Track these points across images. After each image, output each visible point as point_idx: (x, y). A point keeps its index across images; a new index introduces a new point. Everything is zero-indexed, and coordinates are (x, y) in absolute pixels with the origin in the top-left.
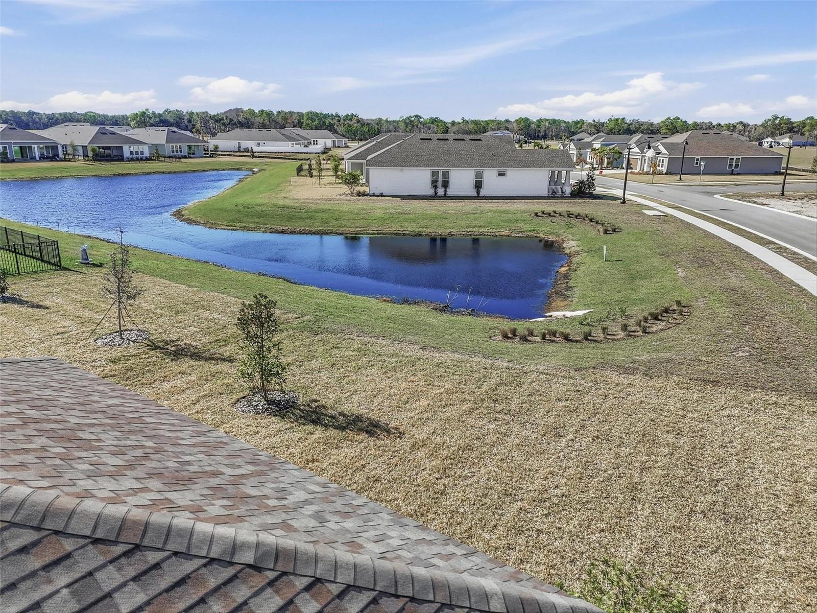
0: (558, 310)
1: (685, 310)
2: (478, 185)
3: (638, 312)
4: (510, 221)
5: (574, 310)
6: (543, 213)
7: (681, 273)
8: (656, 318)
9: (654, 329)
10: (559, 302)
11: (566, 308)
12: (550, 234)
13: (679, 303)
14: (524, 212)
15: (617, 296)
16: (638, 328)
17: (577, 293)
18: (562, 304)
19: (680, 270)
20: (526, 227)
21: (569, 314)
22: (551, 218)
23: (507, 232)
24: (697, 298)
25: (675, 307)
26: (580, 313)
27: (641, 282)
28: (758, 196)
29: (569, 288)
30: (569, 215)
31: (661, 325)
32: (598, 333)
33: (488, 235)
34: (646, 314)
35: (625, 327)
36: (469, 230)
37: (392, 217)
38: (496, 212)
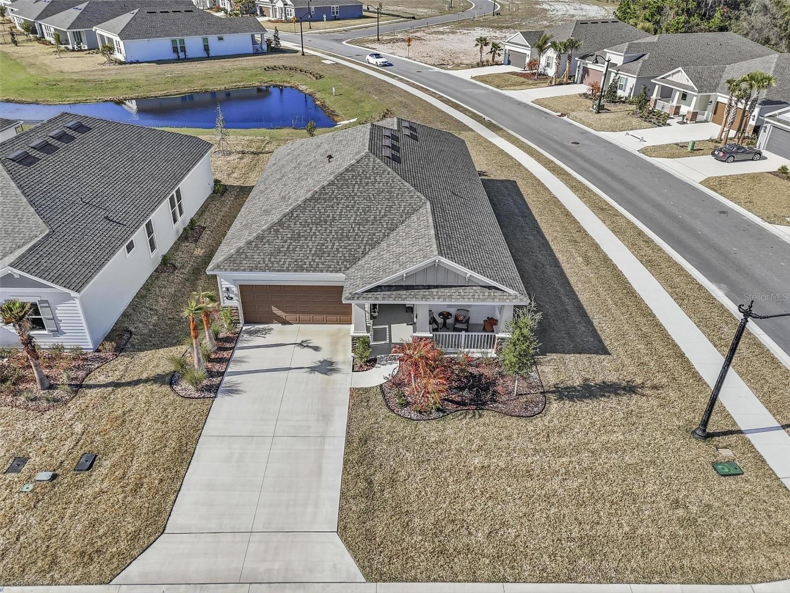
1: (392, 112)
2: (206, 48)
3: (376, 116)
4: (252, 75)
5: (349, 120)
6: (269, 68)
7: (375, 97)
10: (336, 118)
11: (342, 120)
13: (388, 110)
14: (256, 68)
15: (359, 111)
17: (339, 113)
18: (339, 118)
19: (373, 96)
22: (276, 71)
23: (258, 84)
27: (362, 104)
28: (367, 42)
29: (333, 111)
30: (285, 68)
33: (249, 87)
34: (378, 116)
37: (175, 80)
38: (238, 69)
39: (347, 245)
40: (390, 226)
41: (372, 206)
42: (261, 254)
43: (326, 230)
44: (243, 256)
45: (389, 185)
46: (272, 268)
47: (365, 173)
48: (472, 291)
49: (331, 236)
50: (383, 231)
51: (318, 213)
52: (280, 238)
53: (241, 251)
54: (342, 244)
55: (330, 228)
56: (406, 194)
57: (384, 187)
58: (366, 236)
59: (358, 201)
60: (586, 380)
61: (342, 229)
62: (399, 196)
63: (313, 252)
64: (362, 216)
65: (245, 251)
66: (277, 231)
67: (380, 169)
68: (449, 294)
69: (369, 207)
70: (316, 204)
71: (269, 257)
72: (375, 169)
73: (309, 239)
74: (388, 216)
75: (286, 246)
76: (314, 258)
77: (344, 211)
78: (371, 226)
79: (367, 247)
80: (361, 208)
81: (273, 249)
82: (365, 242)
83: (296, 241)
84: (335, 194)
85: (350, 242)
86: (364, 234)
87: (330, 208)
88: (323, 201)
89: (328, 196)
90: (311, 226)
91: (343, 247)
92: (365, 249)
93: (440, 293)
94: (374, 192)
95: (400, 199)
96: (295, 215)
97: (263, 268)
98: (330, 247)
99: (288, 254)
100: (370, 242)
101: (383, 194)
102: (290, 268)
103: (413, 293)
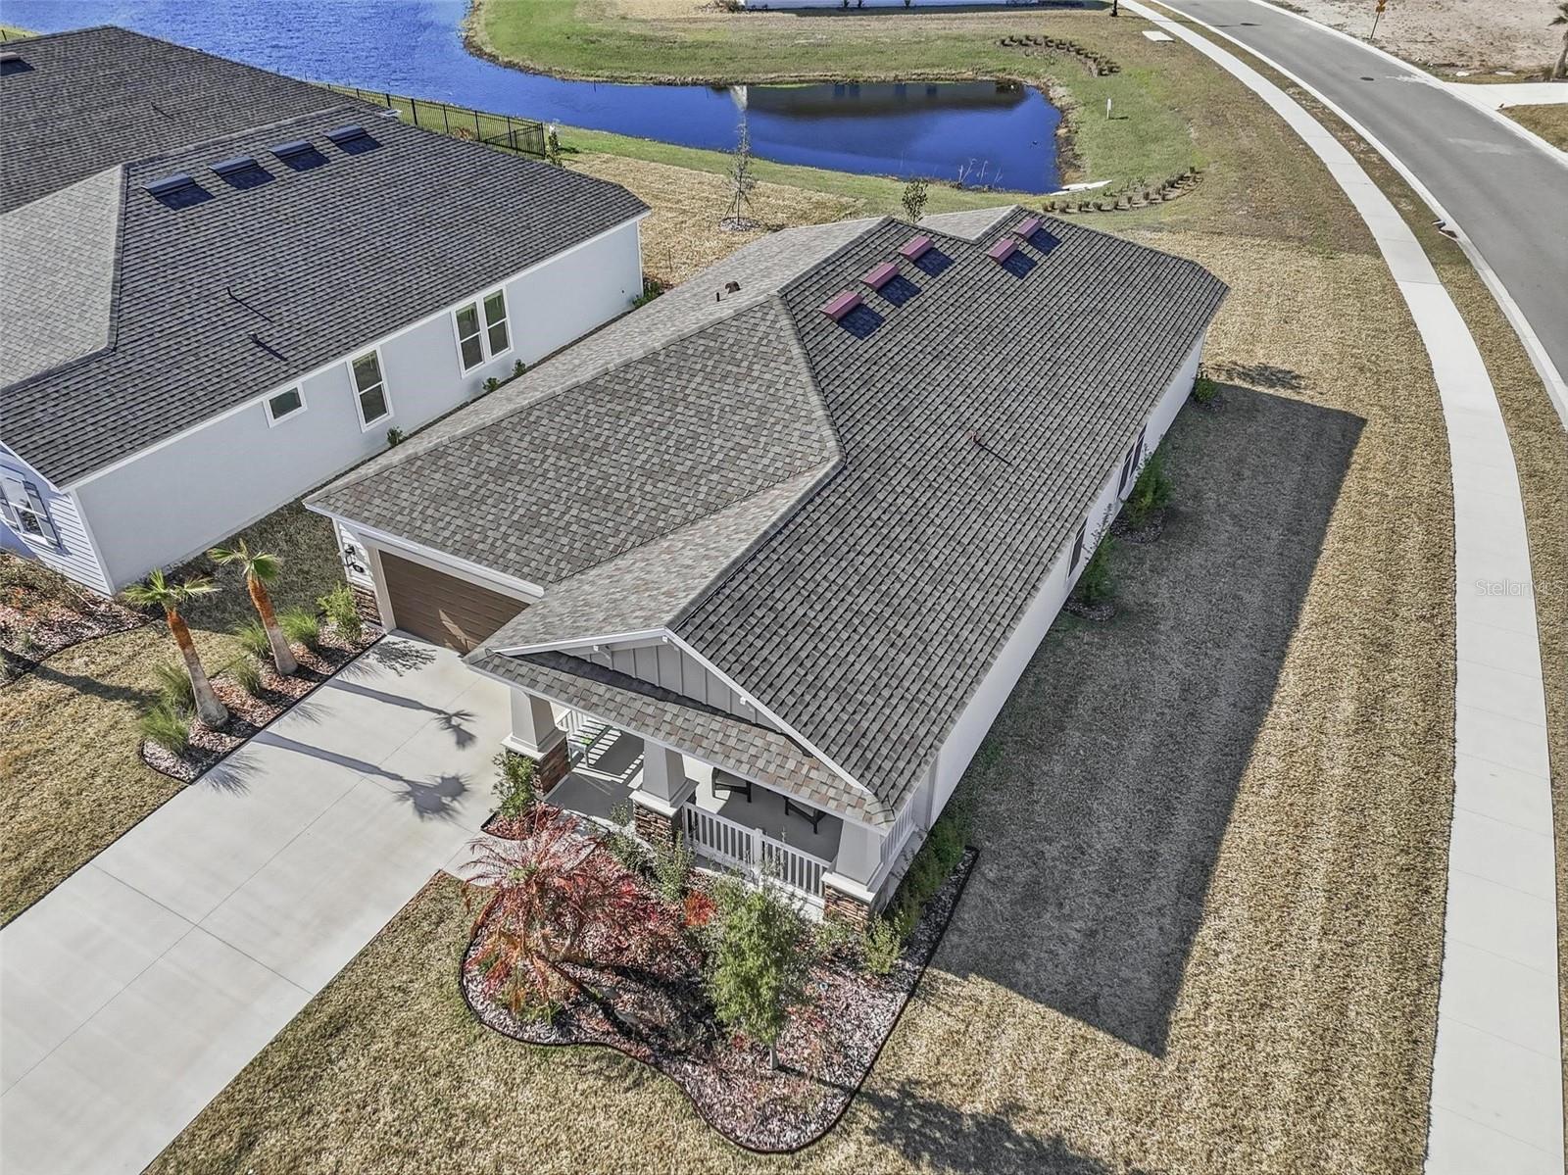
0: (1073, 183)
1: (1198, 176)
3: (1156, 181)
4: (969, 54)
5: (1091, 182)
6: (1012, 39)
7: (1194, 134)
8: (1173, 187)
9: (1171, 196)
10: (1070, 174)
11: (1081, 179)
12: (1028, 74)
13: (1192, 170)
14: (985, 38)
15: (1131, 164)
16: (1157, 196)
17: (1087, 162)
18: (1075, 175)
19: (1192, 130)
20: (994, 64)
21: (1090, 186)
22: (1024, 49)
23: (969, 74)
24: (1209, 164)
25: (1188, 174)
26: (1101, 184)
27: (1153, 146)
29: (1077, 156)
30: (1048, 42)
31: (1177, 192)
32: (1123, 203)
33: (946, 80)
34: (1163, 181)
35: (1146, 196)
36: (919, 71)
37: (807, 53)
38: (946, 38)
39: (594, 519)
40: (711, 499)
41: (703, 438)
42: (418, 492)
43: (572, 470)
44: (383, 488)
45: (772, 391)
46: (417, 531)
47: (735, 349)
48: (759, 742)
49: (574, 489)
50: (690, 508)
51: (580, 425)
52: (472, 465)
53: (386, 474)
54: (585, 516)
55: (583, 469)
56: (797, 425)
57: (757, 395)
58: (646, 510)
59: (679, 417)
60: (1014, 1107)
61: (606, 478)
62: (778, 428)
63: (516, 517)
64: (667, 457)
65: (393, 477)
66: (477, 446)
67: (775, 344)
68: (699, 730)
69: (696, 437)
70: (590, 400)
71: (426, 503)
72: (765, 342)
73: (527, 482)
74: (723, 473)
75: (473, 488)
76: (510, 531)
77: (637, 433)
78: (671, 488)
79: (633, 538)
80: (675, 437)
81: (446, 486)
82: (635, 523)
83: (500, 482)
84: (641, 386)
85: (604, 514)
86: (644, 503)
87: (611, 420)
88: (607, 399)
89: (624, 388)
90: (548, 452)
91: (582, 523)
92: (625, 540)
93: (679, 722)
94: (728, 402)
95: (776, 435)
96: (532, 419)
97: (401, 526)
98: (556, 514)
99: (466, 508)
100: (645, 527)
101: (744, 412)
102: (450, 543)
103: (618, 699)
